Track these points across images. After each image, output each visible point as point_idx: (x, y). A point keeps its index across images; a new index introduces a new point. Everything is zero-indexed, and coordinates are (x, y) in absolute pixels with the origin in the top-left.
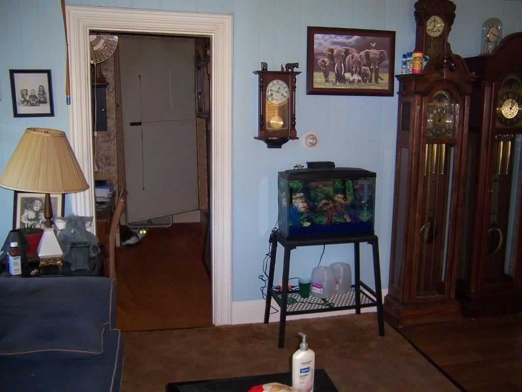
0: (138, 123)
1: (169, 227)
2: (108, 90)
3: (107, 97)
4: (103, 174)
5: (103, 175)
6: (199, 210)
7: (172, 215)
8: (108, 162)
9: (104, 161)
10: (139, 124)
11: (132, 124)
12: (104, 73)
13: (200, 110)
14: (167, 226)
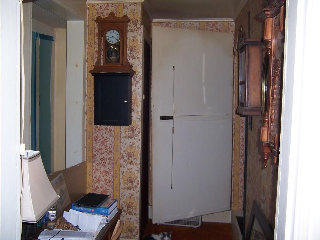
0: (169, 117)
1: (197, 228)
2: (135, 79)
3: (133, 88)
4: (125, 172)
5: (125, 174)
6: (230, 210)
7: (202, 216)
8: (130, 160)
9: (126, 158)
10: (171, 118)
11: (163, 118)
12: (131, 61)
13: (241, 104)
14: (195, 227)
